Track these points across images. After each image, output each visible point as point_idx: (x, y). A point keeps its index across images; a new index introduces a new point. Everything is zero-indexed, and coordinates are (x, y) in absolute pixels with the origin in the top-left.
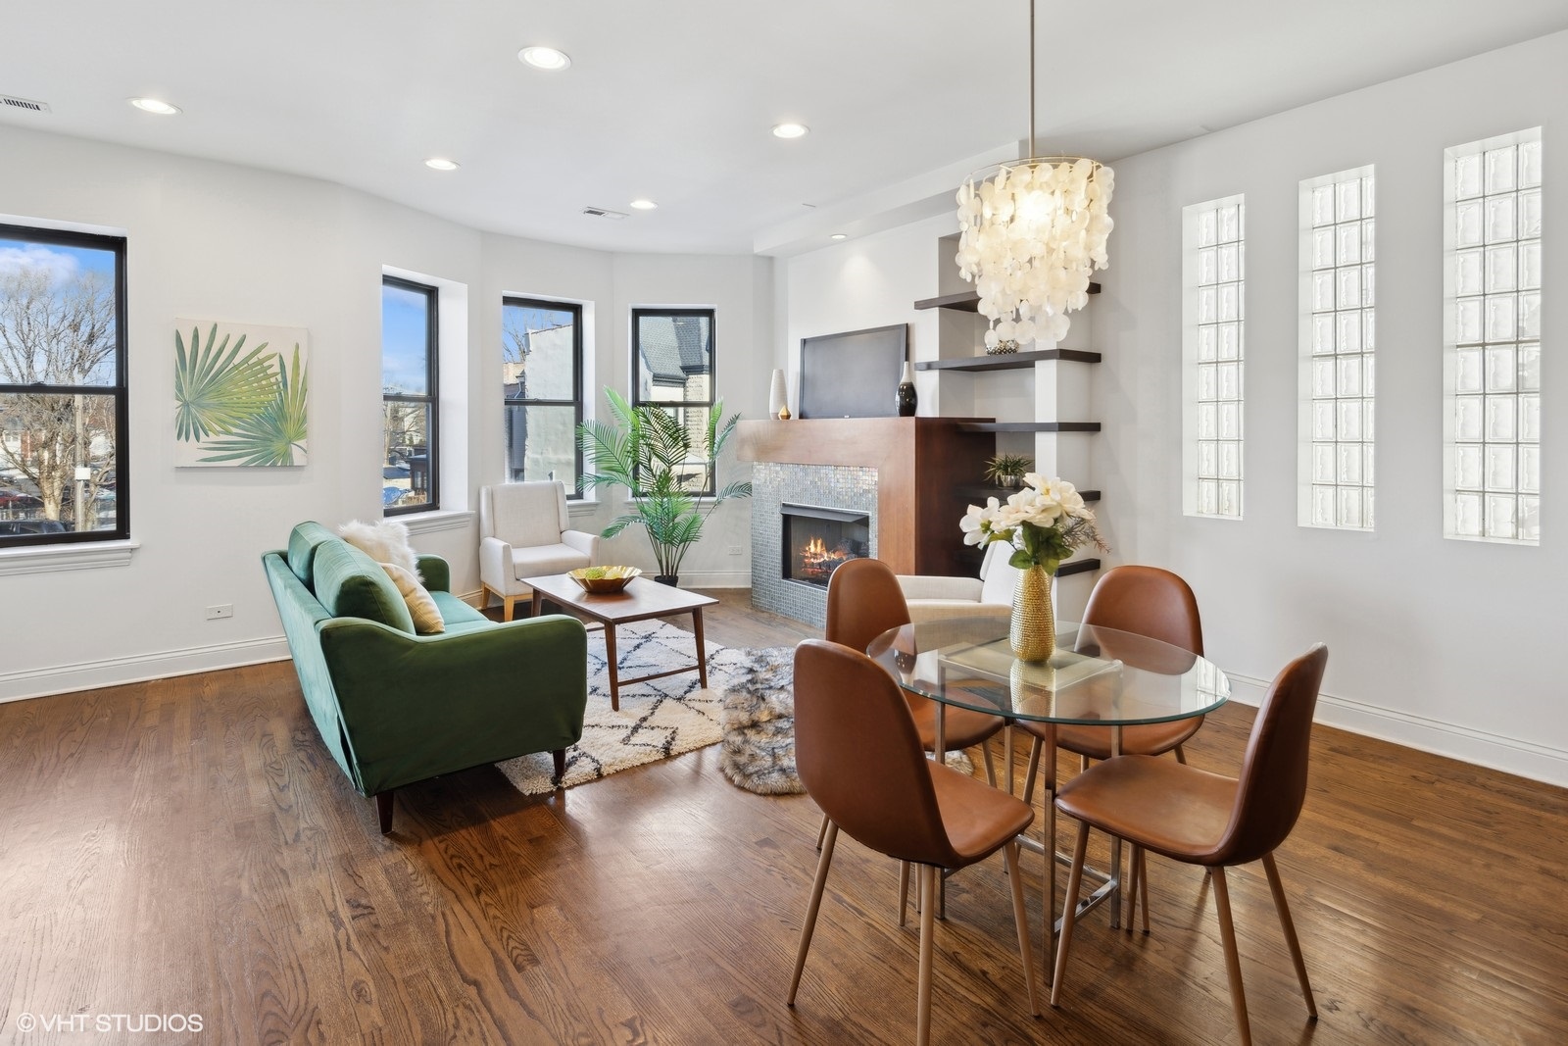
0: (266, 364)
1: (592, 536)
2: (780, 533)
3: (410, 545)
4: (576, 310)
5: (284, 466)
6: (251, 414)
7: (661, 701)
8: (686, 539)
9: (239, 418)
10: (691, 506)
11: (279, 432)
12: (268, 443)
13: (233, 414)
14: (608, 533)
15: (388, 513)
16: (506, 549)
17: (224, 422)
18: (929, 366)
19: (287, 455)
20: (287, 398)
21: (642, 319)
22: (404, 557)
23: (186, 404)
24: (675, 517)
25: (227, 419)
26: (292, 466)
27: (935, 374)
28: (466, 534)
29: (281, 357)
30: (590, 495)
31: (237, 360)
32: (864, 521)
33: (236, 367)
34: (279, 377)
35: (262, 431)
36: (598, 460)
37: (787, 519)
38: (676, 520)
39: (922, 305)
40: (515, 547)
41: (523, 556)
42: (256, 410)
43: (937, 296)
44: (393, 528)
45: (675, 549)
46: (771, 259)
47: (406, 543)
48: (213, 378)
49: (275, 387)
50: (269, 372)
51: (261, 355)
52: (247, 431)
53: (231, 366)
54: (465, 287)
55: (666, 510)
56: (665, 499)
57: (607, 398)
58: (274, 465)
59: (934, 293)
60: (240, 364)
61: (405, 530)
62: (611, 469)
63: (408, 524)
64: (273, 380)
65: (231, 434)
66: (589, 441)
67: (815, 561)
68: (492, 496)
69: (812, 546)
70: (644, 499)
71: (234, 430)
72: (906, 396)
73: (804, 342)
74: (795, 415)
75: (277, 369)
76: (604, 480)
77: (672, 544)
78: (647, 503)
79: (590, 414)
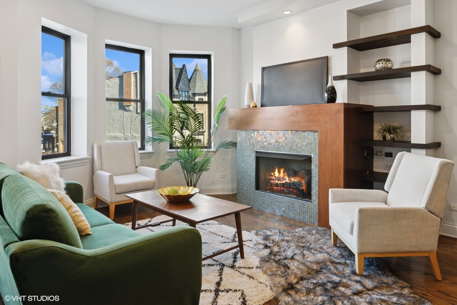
1: (156, 169)
2: (254, 166)
3: (61, 176)
4: (141, 53)
7: (222, 269)
8: (201, 170)
10: (203, 153)
14: (163, 168)
15: (44, 158)
16: (111, 177)
18: (342, 78)
21: (174, 59)
22: (58, 183)
24: (195, 159)
27: (345, 82)
28: (87, 168)
30: (149, 148)
32: (308, 159)
36: (154, 130)
37: (258, 159)
38: (196, 160)
39: (336, 46)
40: (115, 175)
41: (121, 180)
43: (347, 41)
44: (50, 166)
45: (195, 175)
46: (239, 30)
47: (58, 175)
54: (86, 36)
55: (191, 155)
56: (190, 150)
57: (158, 98)
59: (344, 39)
61: (57, 167)
62: (162, 134)
63: (58, 163)
66: (148, 119)
67: (279, 182)
68: (100, 148)
69: (277, 173)
70: (179, 150)
72: (331, 93)
73: (264, 69)
74: (259, 105)
76: (158, 140)
77: (195, 172)
78: (180, 152)
79: (149, 106)
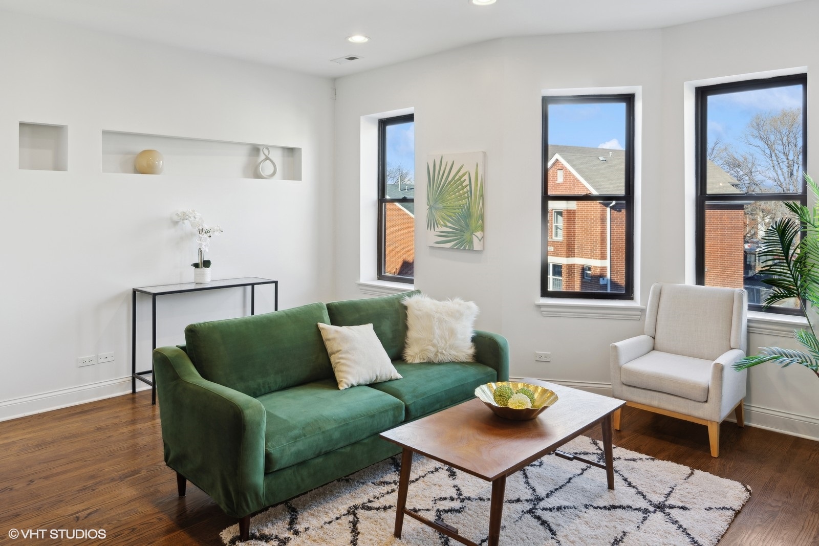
0: (462, 180)
5: (469, 250)
6: (455, 213)
9: (450, 216)
11: (467, 225)
12: (462, 233)
13: (448, 213)
17: (444, 219)
19: (471, 242)
20: (472, 202)
23: (430, 208)
25: (446, 217)
26: (473, 250)
29: (469, 174)
31: (450, 179)
33: (450, 183)
34: (468, 187)
35: (460, 225)
42: (457, 211)
48: (440, 192)
49: (466, 195)
50: (464, 184)
51: (460, 174)
52: (453, 225)
53: (448, 182)
58: (464, 249)
60: (451, 181)
64: (465, 190)
65: (446, 226)
71: (449, 224)
75: (467, 182)
